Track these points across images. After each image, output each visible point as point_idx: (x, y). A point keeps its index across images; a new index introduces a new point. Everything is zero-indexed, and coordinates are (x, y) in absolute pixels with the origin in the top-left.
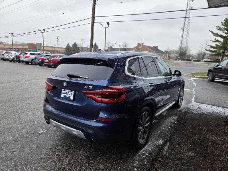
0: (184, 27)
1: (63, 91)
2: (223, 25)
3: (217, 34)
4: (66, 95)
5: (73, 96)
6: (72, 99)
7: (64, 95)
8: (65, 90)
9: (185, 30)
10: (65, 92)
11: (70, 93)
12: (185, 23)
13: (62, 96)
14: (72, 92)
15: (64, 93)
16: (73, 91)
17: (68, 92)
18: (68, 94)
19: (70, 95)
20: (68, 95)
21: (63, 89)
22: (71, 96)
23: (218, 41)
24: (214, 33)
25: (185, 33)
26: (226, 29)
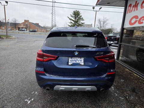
0: (52, 12)
1: (70, 60)
2: (73, 14)
3: (71, 19)
4: (75, 62)
6: (83, 64)
7: (73, 62)
9: (53, 15)
10: (73, 59)
11: (78, 59)
12: (52, 11)
13: (70, 64)
14: (81, 58)
15: (72, 61)
17: (76, 59)
19: (79, 62)
20: (77, 62)
21: (70, 58)
22: (81, 62)
23: (72, 23)
24: (69, 18)
25: (53, 17)
26: (74, 17)
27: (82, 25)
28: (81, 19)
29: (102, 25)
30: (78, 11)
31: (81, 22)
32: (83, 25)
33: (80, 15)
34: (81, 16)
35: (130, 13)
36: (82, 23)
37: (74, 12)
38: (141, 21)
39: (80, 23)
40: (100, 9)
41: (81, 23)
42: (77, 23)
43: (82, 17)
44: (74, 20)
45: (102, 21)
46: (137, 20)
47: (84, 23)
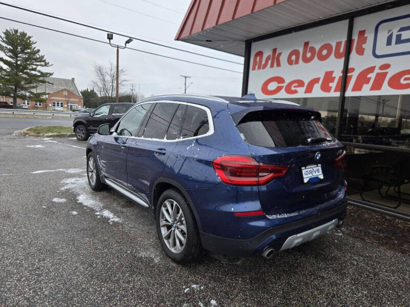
1: (304, 171)
5: (321, 173)
6: (322, 177)
7: (309, 175)
8: (307, 167)
10: (308, 170)
11: (315, 169)
13: (306, 181)
14: (317, 166)
15: (307, 173)
16: (319, 165)
17: (311, 169)
18: (314, 173)
19: (317, 174)
21: (303, 168)
22: (319, 174)
26: (10, 50)
27: (41, 78)
28: (36, 60)
29: (109, 85)
30: (24, 35)
31: (39, 68)
32: (47, 79)
33: (33, 46)
34: (38, 51)
35: (261, 70)
36: (43, 75)
37: (7, 33)
38: (293, 89)
39: (33, 72)
40: (128, 42)
41: (39, 71)
42: (22, 71)
43: (41, 54)
44: (9, 59)
45: (106, 73)
46: (283, 87)
47: (51, 74)
